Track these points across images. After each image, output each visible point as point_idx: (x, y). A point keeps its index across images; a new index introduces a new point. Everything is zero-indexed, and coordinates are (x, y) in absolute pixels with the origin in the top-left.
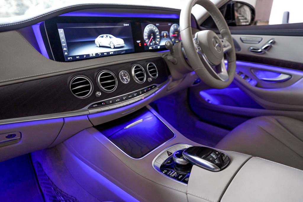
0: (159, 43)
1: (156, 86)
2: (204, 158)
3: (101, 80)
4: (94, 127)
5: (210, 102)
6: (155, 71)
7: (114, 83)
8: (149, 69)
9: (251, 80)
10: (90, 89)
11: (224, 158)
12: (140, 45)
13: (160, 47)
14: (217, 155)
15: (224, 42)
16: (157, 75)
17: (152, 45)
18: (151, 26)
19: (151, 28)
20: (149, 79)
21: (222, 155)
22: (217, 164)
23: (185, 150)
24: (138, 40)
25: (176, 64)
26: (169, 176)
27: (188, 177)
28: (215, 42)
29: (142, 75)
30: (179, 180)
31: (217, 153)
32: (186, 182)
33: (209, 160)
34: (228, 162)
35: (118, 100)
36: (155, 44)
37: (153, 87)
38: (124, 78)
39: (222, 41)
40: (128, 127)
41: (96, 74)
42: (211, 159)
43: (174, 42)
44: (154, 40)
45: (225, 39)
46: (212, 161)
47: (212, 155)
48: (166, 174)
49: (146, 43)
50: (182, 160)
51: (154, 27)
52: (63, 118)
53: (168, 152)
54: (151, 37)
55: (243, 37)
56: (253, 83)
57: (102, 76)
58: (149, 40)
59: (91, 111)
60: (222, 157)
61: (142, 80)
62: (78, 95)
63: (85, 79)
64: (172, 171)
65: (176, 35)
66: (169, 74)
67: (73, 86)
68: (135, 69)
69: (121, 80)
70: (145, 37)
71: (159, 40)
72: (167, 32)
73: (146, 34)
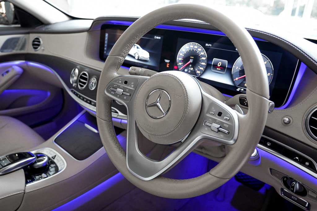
18: (194, 45)
24: (167, 59)
36: (194, 73)
58: (184, 64)
71: (202, 69)
72: (226, 62)
73: (181, 54)
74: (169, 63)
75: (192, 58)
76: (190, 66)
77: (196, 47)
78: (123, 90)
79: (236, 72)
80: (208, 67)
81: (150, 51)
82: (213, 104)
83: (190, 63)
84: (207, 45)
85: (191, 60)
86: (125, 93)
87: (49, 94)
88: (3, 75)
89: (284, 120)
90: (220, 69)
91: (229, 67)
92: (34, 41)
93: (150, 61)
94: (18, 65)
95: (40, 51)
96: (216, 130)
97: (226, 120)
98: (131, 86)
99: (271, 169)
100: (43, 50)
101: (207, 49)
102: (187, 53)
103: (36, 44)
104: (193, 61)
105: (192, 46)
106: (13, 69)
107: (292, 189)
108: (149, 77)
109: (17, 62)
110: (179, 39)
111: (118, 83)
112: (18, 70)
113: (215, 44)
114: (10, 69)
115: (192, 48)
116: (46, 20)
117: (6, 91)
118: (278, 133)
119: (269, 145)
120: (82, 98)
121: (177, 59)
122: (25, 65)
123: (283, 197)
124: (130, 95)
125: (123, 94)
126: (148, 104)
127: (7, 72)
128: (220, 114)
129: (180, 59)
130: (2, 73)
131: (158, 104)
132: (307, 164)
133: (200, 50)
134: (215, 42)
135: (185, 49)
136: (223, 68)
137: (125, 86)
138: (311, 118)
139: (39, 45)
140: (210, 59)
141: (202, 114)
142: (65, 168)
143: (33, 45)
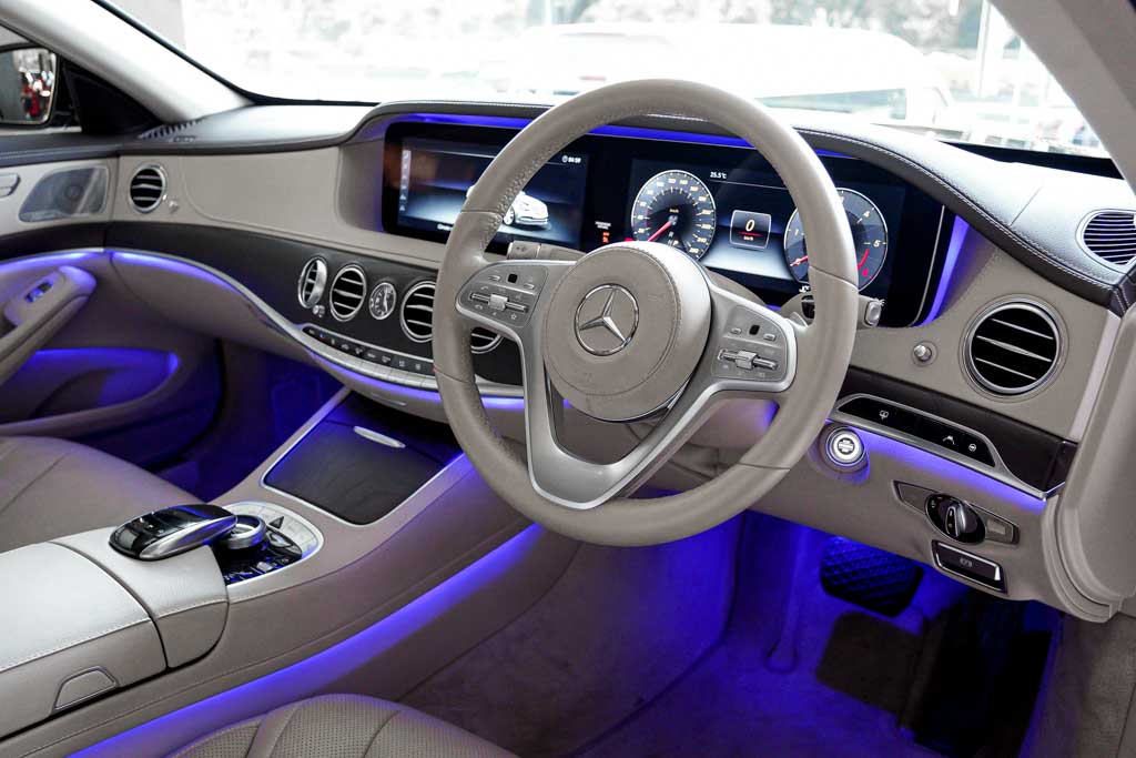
0: (705, 254)
18: (678, 177)
19: (679, 185)
24: (600, 221)
44: (676, 237)
49: (635, 237)
51: (692, 184)
54: (666, 220)
57: (345, 276)
58: (652, 232)
68: (417, 292)
70: (638, 216)
71: (703, 240)
72: (767, 218)
73: (643, 204)
74: (609, 230)
75: (674, 214)
76: (671, 234)
77: (684, 182)
78: (506, 299)
79: (794, 241)
80: (721, 234)
81: (548, 200)
82: (737, 310)
83: (671, 228)
84: (713, 175)
85: (671, 218)
86: (512, 305)
87: (174, 363)
88: (29, 298)
89: (916, 353)
90: (752, 239)
91: (775, 231)
92: (136, 181)
93: (550, 227)
94: (76, 264)
95: (160, 212)
96: (749, 365)
97: (769, 339)
98: (526, 287)
99: (896, 483)
100: (175, 209)
101: (714, 186)
102: (659, 201)
103: (146, 189)
104: (678, 222)
105: (672, 181)
106: (64, 275)
107: (950, 525)
108: (574, 262)
109: (76, 255)
110: (636, 164)
111: (492, 279)
112: (79, 278)
113: (737, 172)
114: (50, 278)
115: (672, 184)
116: (169, 109)
117: (39, 353)
118: (906, 387)
119: (883, 416)
120: (345, 347)
121: (633, 217)
122: (104, 261)
123: (943, 572)
124: (527, 310)
125: (506, 307)
126: (582, 322)
127: (44, 287)
128: (754, 330)
129: (641, 217)
130: (26, 292)
131: (608, 320)
132: (973, 447)
133: (694, 189)
134: (735, 166)
135: (654, 188)
136: (759, 234)
137: (512, 287)
138: (975, 338)
139: (157, 194)
140: (723, 211)
141: (713, 335)
142: (320, 546)
143: (134, 193)
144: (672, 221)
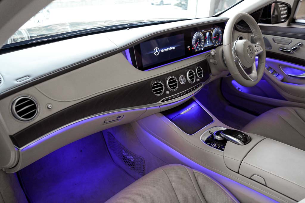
0: (203, 46)
1: (201, 84)
2: (234, 137)
3: (169, 83)
4: (160, 112)
5: (240, 90)
6: (201, 73)
7: (176, 84)
8: (198, 71)
9: (279, 75)
10: (163, 90)
11: (247, 138)
12: (189, 50)
13: (204, 49)
14: (243, 136)
15: (257, 46)
16: (203, 76)
17: (198, 48)
18: (198, 33)
19: (198, 35)
20: (197, 79)
21: (246, 136)
22: (242, 141)
23: (222, 131)
25: (217, 65)
26: (211, 146)
27: (224, 147)
28: (249, 50)
29: (193, 77)
30: (219, 149)
31: (243, 134)
32: (223, 150)
33: (237, 138)
34: (250, 140)
35: (178, 96)
36: (200, 47)
37: (200, 85)
38: (182, 80)
39: (256, 46)
40: (182, 113)
41: (166, 78)
42: (239, 138)
43: (214, 43)
44: (199, 44)
45: (257, 43)
46: (240, 139)
47: (239, 135)
48: (209, 145)
49: (193, 47)
50: (219, 137)
51: (200, 34)
52: (147, 108)
53: (210, 132)
54: (197, 42)
55: (276, 37)
56: (280, 77)
57: (169, 80)
58: (196, 45)
59: (163, 103)
60: (246, 137)
61: (192, 80)
62: (156, 93)
63: (159, 83)
64: (213, 144)
65: (217, 37)
66: (210, 72)
67: (154, 88)
68: (189, 73)
69: (180, 82)
70: (193, 43)
71: (203, 43)
73: (194, 40)
75: (198, 40)
101: (203, 33)
135: (195, 37)
144: (198, 42)
